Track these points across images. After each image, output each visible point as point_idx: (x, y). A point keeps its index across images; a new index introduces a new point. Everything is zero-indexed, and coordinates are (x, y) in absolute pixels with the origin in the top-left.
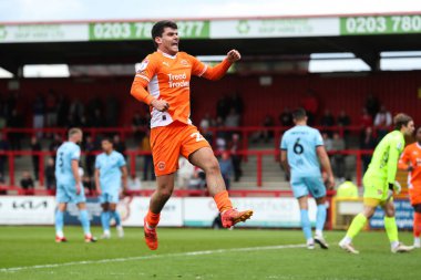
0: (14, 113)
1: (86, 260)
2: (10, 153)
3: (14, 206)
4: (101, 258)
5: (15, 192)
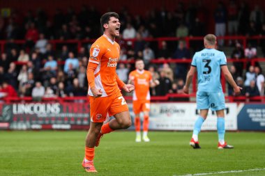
3: (197, 113)
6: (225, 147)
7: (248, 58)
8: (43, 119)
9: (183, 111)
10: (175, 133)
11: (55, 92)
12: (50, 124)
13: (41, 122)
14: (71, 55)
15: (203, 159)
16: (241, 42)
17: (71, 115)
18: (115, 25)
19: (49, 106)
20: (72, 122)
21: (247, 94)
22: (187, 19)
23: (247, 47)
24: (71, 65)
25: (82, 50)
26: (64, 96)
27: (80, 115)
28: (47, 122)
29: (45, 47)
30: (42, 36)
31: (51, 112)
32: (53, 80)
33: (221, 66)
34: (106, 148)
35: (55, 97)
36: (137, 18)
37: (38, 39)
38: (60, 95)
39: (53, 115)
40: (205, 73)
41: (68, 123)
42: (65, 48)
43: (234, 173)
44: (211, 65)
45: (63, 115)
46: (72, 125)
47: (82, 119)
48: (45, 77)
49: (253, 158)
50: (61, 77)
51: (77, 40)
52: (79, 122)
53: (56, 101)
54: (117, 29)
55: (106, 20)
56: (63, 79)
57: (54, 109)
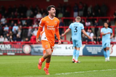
0: (66, 11)
1: (95, 70)
2: (64, 27)
3: (66, 48)
4: (102, 69)
5: (67, 43)
6: (77, 62)
7: (87, 26)
8: (4, 51)
9: (61, 48)
10: (57, 57)
11: (8, 40)
12: (6, 53)
13: (3, 52)
14: (15, 24)
15: (68, 67)
16: (84, 20)
17: (15, 49)
18: (53, 11)
19: (6, 45)
20: (15, 52)
21: (87, 41)
22: (63, 10)
23: (86, 22)
24: (15, 29)
25: (20, 23)
26: (12, 41)
27: (19, 49)
28: (5, 52)
29: (5, 21)
30: (3, 17)
31: (7, 48)
32: (8, 35)
33: (82, 30)
34: (29, 63)
35: (8, 42)
36: (42, 10)
37: (2, 18)
38: (10, 41)
39: (7, 49)
40: (75, 32)
41: (14, 52)
42: (12, 22)
43: (81, 73)
44: (77, 29)
45: (12, 49)
46: (15, 53)
47: (19, 51)
48: (4, 33)
49: (89, 67)
50: (11, 34)
51: (17, 18)
52: (18, 52)
53: (9, 43)
54: (54, 13)
55: (50, 9)
56: (12, 34)
57: (8, 47)
